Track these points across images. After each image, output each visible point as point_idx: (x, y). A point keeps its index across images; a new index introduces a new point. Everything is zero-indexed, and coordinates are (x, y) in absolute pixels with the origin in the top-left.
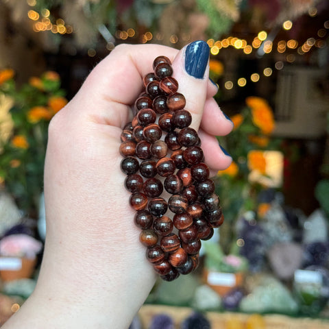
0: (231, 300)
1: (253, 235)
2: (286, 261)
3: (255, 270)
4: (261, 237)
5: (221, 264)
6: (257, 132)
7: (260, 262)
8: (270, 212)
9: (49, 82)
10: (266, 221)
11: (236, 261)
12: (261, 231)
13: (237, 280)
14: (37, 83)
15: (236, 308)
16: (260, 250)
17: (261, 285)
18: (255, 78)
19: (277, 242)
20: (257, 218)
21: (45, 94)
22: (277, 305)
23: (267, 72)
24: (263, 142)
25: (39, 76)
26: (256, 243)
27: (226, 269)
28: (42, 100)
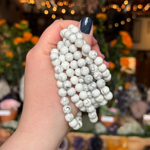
0: (112, 129)
1: (123, 98)
2: (139, 110)
3: (124, 114)
4: (126, 98)
5: (107, 111)
6: (125, 47)
7: (126, 110)
8: (131, 86)
9: (24, 25)
10: (129, 90)
11: (114, 110)
12: (127, 95)
13: (115, 120)
14: (18, 26)
15: (115, 133)
16: (126, 105)
17: (127, 122)
18: (123, 23)
19: (134, 101)
20: (124, 89)
21: (22, 31)
22: (135, 131)
23: (128, 20)
24: (127, 52)
25: (18, 22)
26: (125, 101)
27: (110, 114)
28: (20, 33)
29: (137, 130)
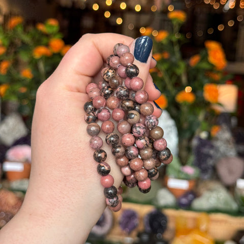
0: (184, 201)
1: (206, 150)
2: (231, 172)
3: (206, 177)
4: (212, 152)
5: (179, 172)
6: (213, 68)
7: (210, 171)
8: (220, 133)
9: (51, 26)
10: (217, 139)
11: (190, 170)
12: (212, 147)
13: (190, 186)
14: (42, 28)
15: (188, 207)
16: (210, 162)
17: (210, 190)
18: (221, 28)
20: (210, 137)
21: (48, 36)
22: (221, 206)
24: (218, 77)
25: (43, 21)
26: (209, 156)
27: (183, 176)
28: (45, 40)
29: (226, 203)
